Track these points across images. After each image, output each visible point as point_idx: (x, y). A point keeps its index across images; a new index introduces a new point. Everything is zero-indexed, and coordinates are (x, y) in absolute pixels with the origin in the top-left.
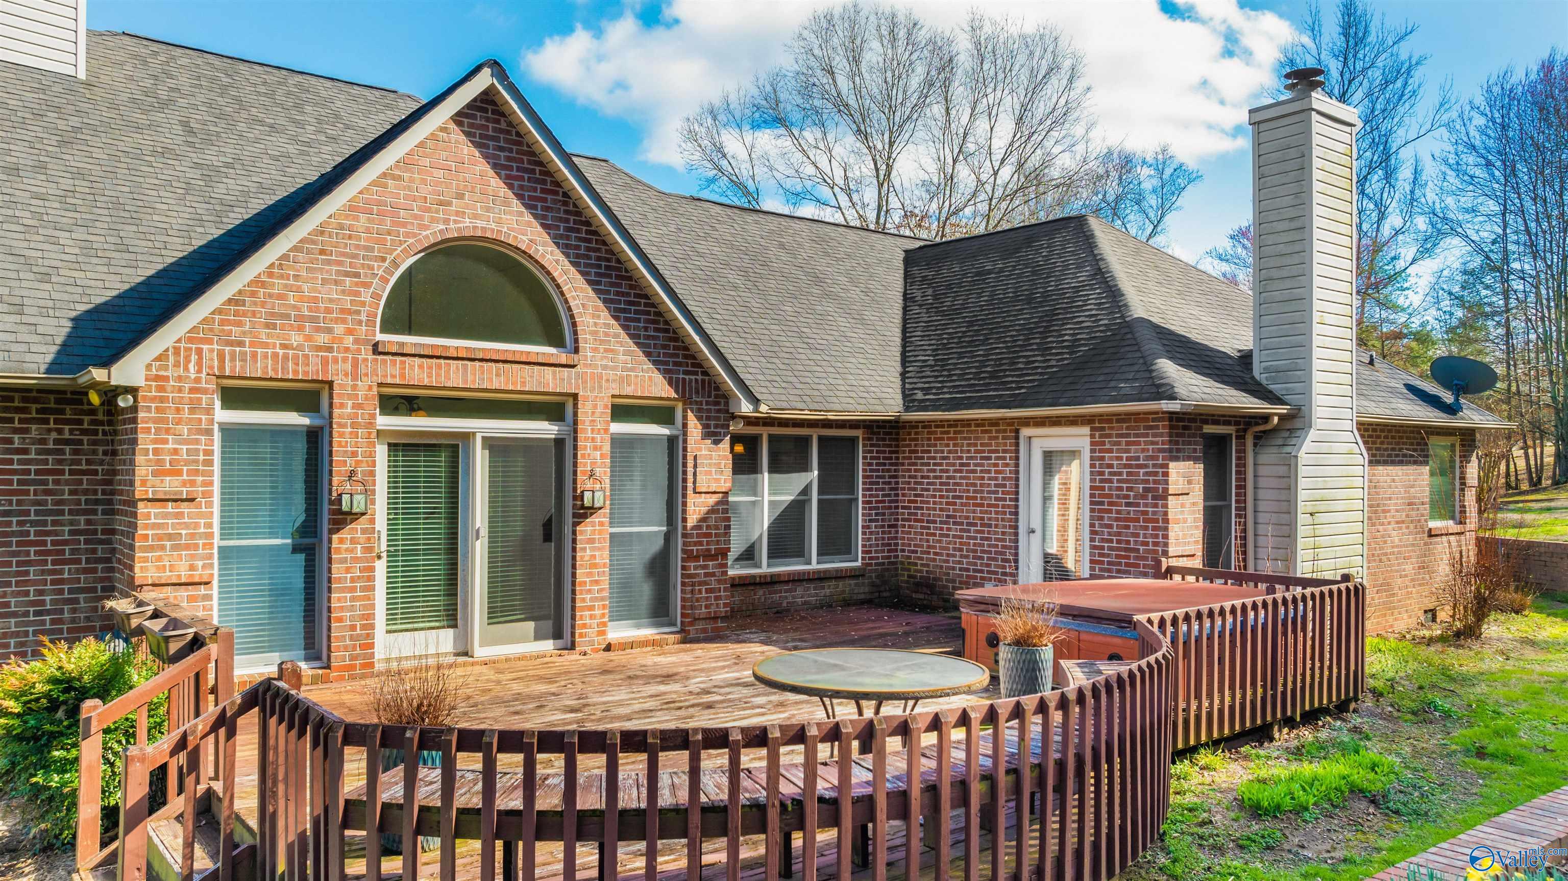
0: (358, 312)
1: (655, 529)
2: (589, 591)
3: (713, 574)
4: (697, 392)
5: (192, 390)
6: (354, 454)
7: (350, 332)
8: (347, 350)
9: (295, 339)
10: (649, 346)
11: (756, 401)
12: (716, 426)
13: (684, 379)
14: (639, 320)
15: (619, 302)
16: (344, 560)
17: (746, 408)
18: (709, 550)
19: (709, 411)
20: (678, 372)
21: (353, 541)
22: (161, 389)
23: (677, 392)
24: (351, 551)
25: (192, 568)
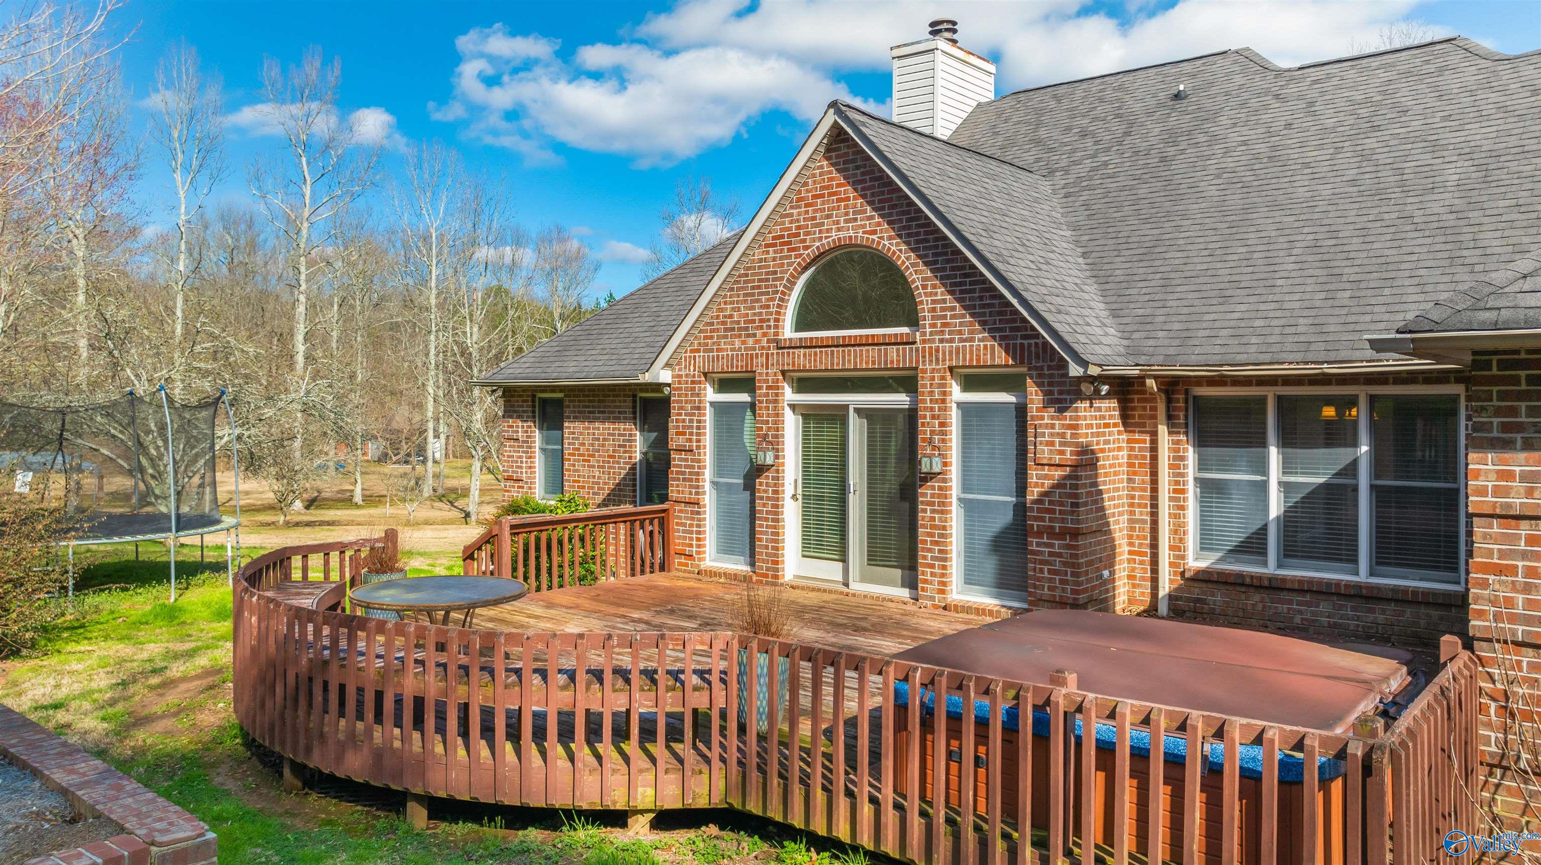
0: (769, 320)
1: (1009, 499)
3: (1060, 555)
4: (1037, 357)
5: (693, 382)
6: (767, 422)
7: (764, 335)
8: (763, 348)
9: (737, 343)
10: (984, 315)
11: (1084, 364)
12: (1061, 392)
13: (1022, 345)
14: (973, 291)
15: (955, 276)
16: (762, 498)
17: (1075, 370)
18: (1052, 528)
19: (1051, 376)
20: (1015, 338)
21: (767, 485)
22: (679, 383)
23: (1014, 359)
24: (766, 491)
25: (690, 493)
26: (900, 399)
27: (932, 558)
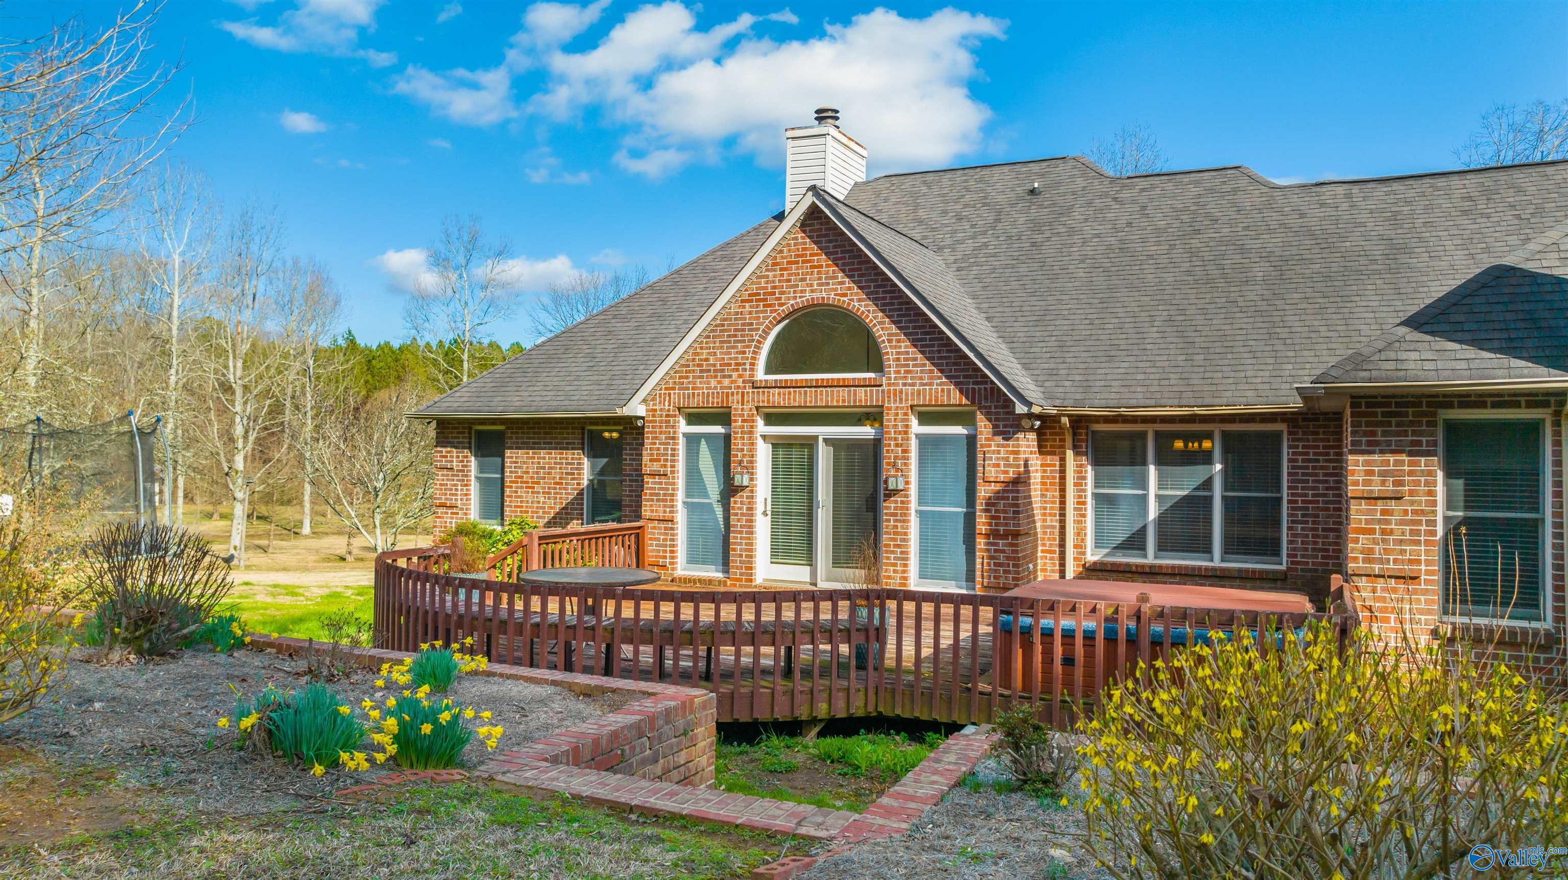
0: (744, 364)
1: (960, 510)
2: (893, 552)
3: (1003, 551)
4: (986, 399)
5: (667, 416)
6: (742, 450)
7: (740, 376)
8: (738, 387)
9: (713, 383)
10: (942, 364)
11: (1029, 404)
12: (1005, 426)
13: (973, 389)
14: (933, 346)
15: (917, 334)
16: (736, 514)
17: (1020, 409)
18: (998, 530)
19: (997, 413)
20: (968, 383)
21: (742, 503)
22: (654, 416)
23: (967, 398)
24: (740, 509)
25: (665, 512)
26: (866, 431)
27: (895, 558)
